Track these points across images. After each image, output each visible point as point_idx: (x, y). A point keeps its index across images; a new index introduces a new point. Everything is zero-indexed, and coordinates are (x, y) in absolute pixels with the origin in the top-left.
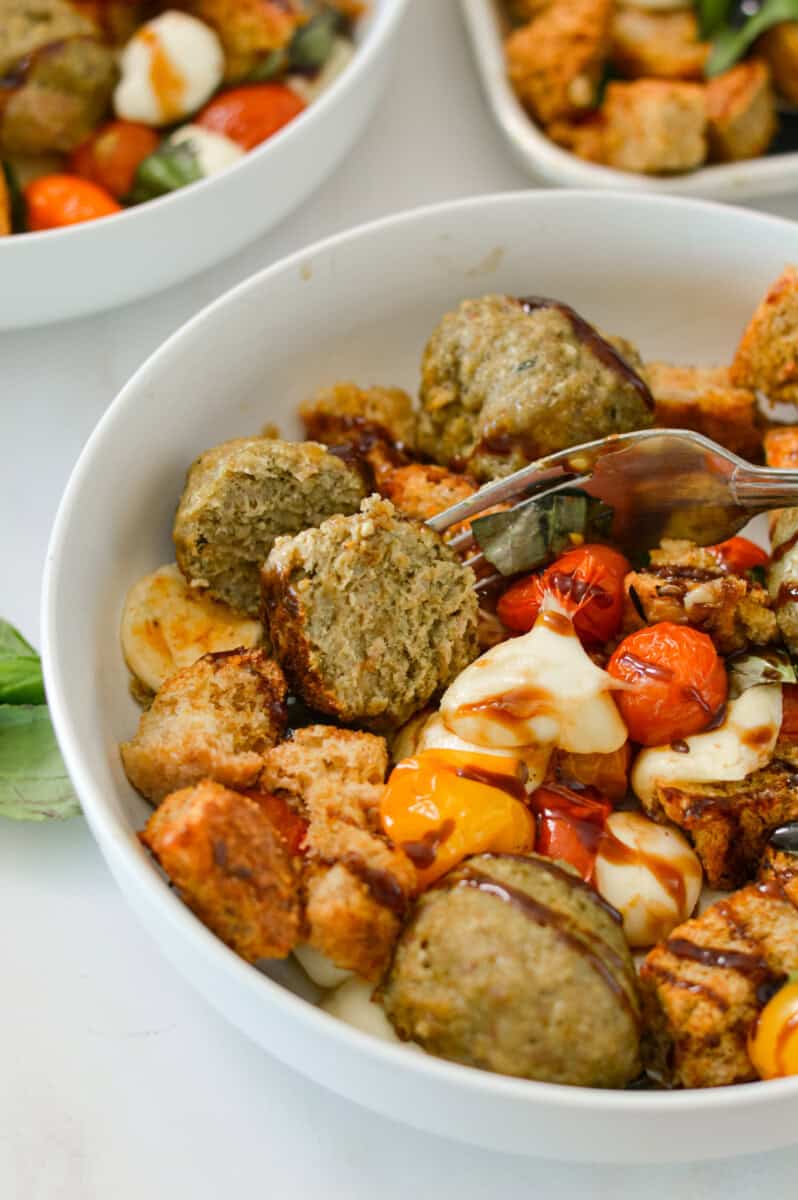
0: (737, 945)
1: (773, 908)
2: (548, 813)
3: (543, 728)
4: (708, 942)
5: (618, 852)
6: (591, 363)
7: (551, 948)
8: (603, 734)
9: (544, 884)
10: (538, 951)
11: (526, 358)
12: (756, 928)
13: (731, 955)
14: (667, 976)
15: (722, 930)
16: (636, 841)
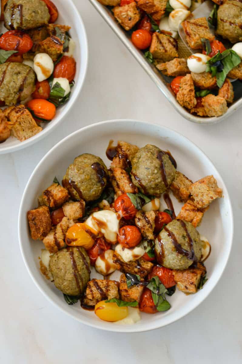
0: (104, 289)
1: (115, 287)
2: (97, 245)
3: (103, 231)
4: (100, 285)
5: (103, 258)
6: (159, 175)
7: (71, 274)
8: (111, 238)
9: (80, 261)
10: (69, 273)
11: (148, 167)
12: (110, 288)
13: (101, 290)
14: (90, 287)
15: (104, 285)
16: (108, 258)
